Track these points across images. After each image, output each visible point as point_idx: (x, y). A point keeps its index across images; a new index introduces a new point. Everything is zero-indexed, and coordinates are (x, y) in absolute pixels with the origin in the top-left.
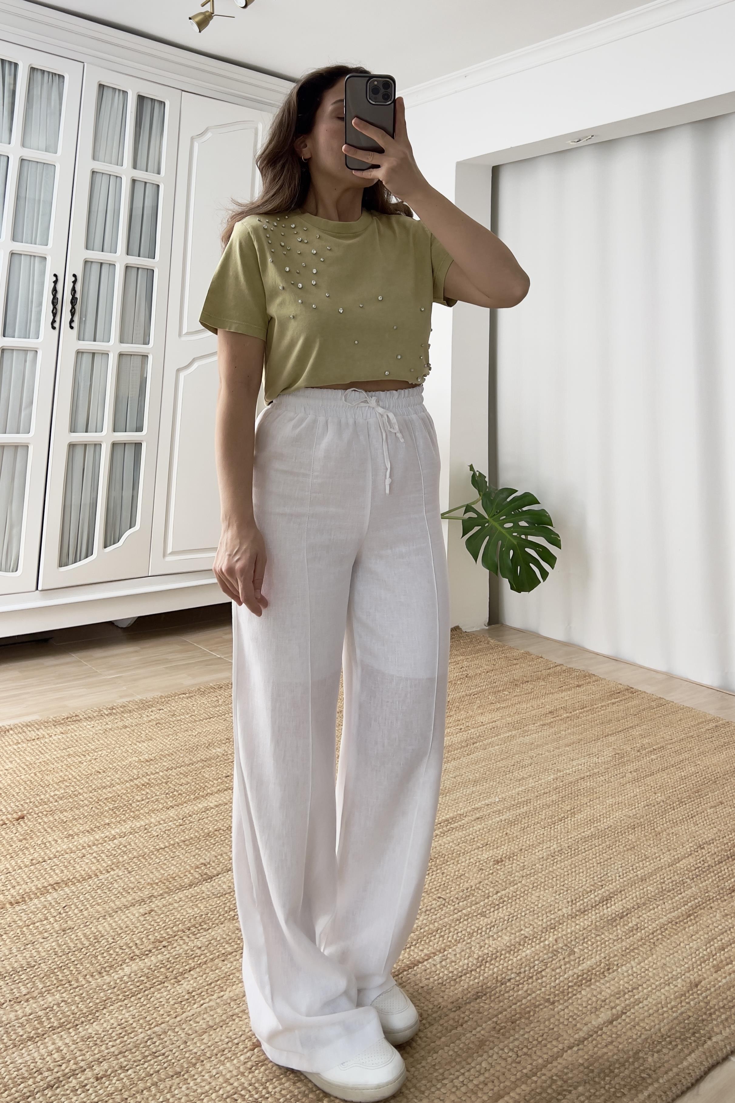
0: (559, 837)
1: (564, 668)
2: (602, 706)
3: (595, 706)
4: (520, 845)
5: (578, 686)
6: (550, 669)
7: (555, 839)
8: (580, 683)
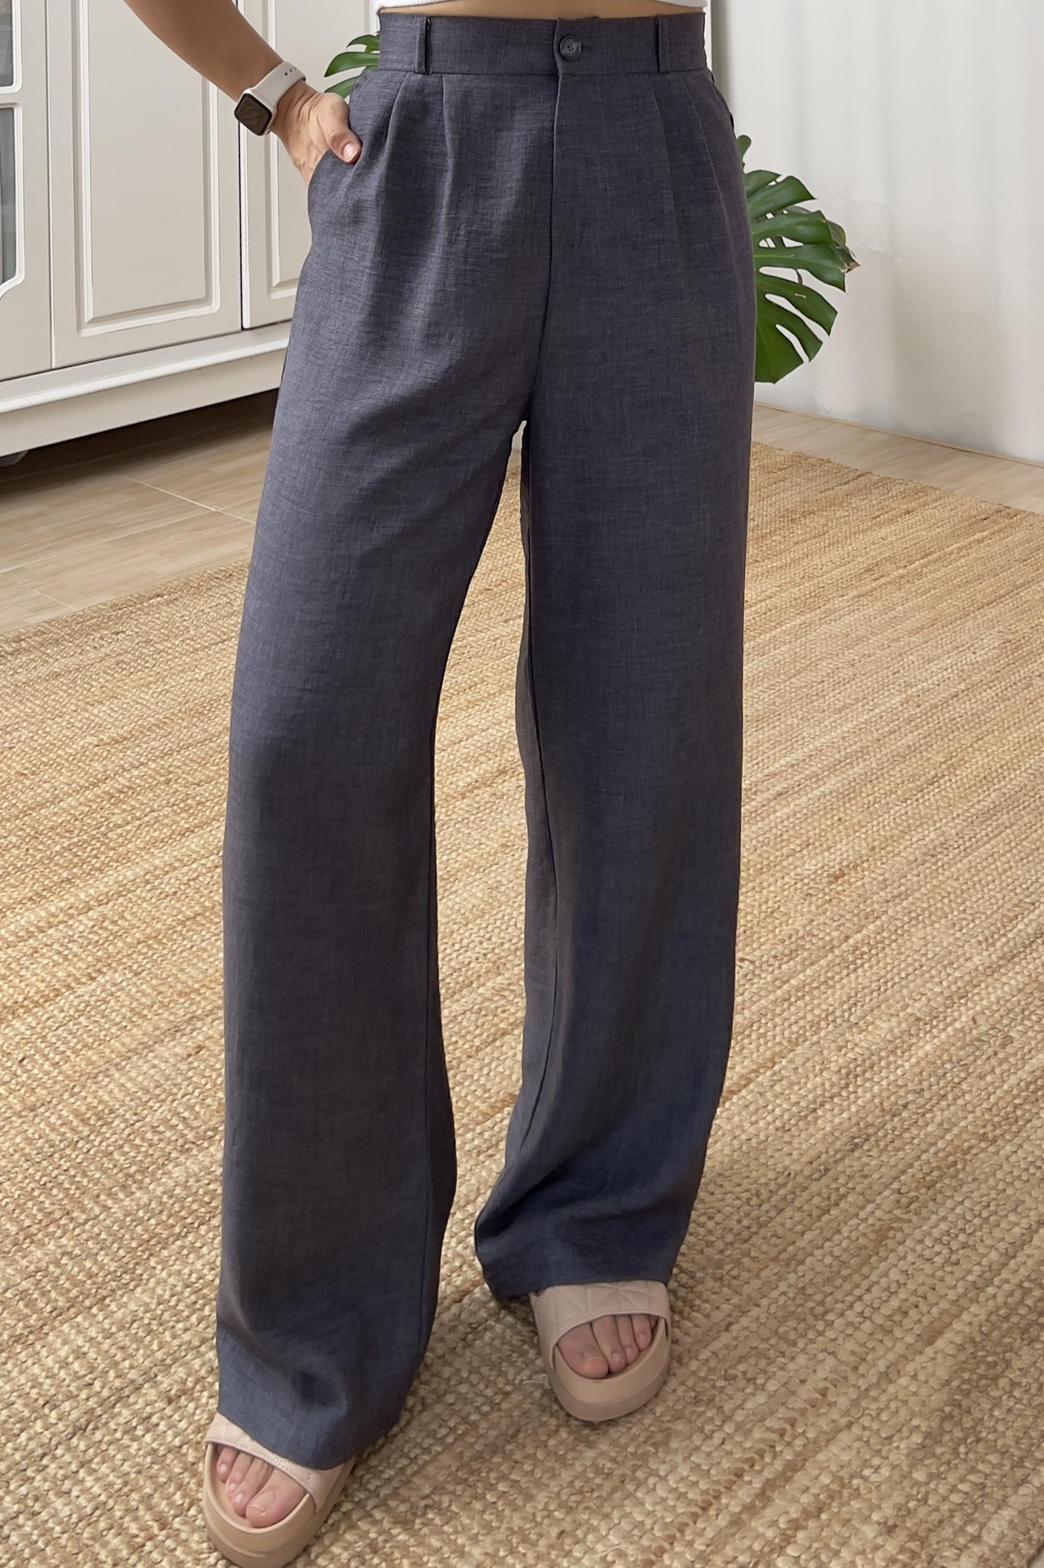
0: (936, 818)
1: (875, 478)
2: (960, 549)
3: (947, 550)
4: (869, 839)
5: (908, 512)
6: (847, 483)
7: (930, 822)
8: (910, 506)
